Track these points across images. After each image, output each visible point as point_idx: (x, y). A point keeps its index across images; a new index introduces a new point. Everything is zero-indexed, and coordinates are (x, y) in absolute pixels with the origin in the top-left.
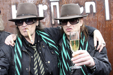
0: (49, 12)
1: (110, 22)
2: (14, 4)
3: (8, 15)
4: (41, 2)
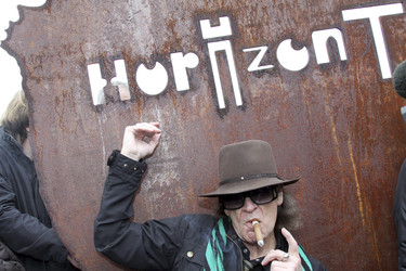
0: (205, 74)
3: (78, 96)
4: (176, 46)
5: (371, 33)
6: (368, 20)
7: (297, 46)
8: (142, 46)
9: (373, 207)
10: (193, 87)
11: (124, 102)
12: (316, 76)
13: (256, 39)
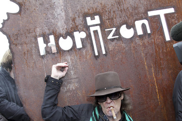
0: (89, 41)
2: (40, 36)
3: (34, 51)
4: (76, 29)
5: (161, 21)
6: (159, 16)
7: (128, 27)
8: (61, 29)
9: (163, 96)
10: (84, 46)
11: (54, 53)
12: (137, 40)
13: (110, 25)
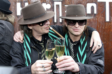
1: (110, 24)
4: (44, 1)
6: (105, 2)
13: (69, 3)
